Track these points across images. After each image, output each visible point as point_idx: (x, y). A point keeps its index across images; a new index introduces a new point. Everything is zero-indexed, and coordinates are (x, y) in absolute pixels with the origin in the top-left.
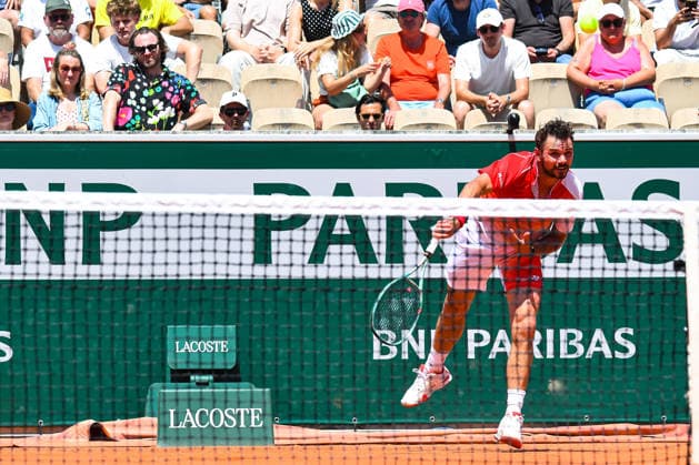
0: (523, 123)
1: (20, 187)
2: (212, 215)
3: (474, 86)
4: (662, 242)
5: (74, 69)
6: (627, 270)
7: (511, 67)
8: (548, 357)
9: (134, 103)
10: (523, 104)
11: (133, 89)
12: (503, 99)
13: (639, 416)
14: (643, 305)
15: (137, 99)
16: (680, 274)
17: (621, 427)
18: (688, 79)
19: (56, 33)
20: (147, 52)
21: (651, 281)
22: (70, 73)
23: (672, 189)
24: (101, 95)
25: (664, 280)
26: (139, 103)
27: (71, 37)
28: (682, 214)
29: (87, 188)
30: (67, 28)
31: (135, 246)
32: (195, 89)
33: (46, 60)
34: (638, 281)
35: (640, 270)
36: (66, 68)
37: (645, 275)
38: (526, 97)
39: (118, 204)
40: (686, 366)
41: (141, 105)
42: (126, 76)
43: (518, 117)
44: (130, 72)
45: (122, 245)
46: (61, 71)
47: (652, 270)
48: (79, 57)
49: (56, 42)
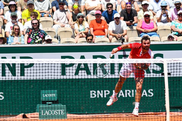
0: (125, 40)
1: (5, 58)
2: (50, 64)
3: (113, 32)
4: (159, 69)
5: (18, 29)
6: (150, 75)
7: (122, 27)
8: (132, 96)
9: (32, 37)
10: (126, 36)
11: (31, 34)
12: (121, 35)
13: (154, 110)
14: (154, 84)
15: (33, 36)
16: (163, 76)
17: (150, 113)
18: (165, 29)
19: (13, 21)
20: (35, 24)
21: (156, 78)
22: (17, 30)
23: (161, 56)
24: (24, 35)
25: (159, 78)
26: (33, 37)
27: (17, 22)
28: (163, 62)
29: (21, 58)
30: (16, 20)
31: (32, 71)
32: (46, 33)
33: (11, 27)
34: (153, 78)
35: (153, 75)
36: (16, 29)
37: (155, 76)
38: (126, 34)
39: (28, 62)
40: (165, 98)
41: (34, 38)
42: (30, 31)
43: (124, 39)
44: (31, 30)
45: (29, 71)
46: (15, 30)
47: (156, 75)
48: (19, 26)
49: (13, 23)
